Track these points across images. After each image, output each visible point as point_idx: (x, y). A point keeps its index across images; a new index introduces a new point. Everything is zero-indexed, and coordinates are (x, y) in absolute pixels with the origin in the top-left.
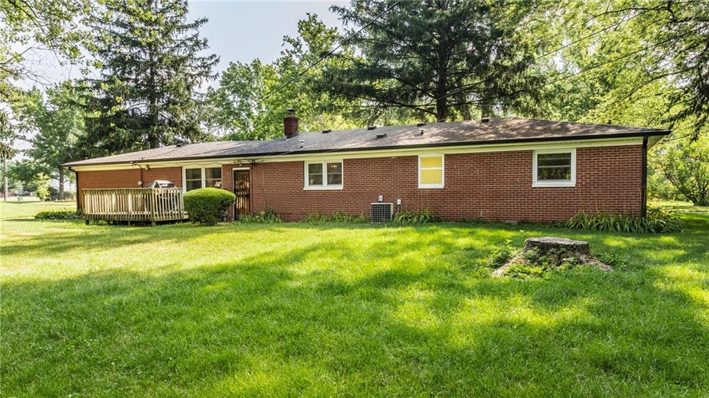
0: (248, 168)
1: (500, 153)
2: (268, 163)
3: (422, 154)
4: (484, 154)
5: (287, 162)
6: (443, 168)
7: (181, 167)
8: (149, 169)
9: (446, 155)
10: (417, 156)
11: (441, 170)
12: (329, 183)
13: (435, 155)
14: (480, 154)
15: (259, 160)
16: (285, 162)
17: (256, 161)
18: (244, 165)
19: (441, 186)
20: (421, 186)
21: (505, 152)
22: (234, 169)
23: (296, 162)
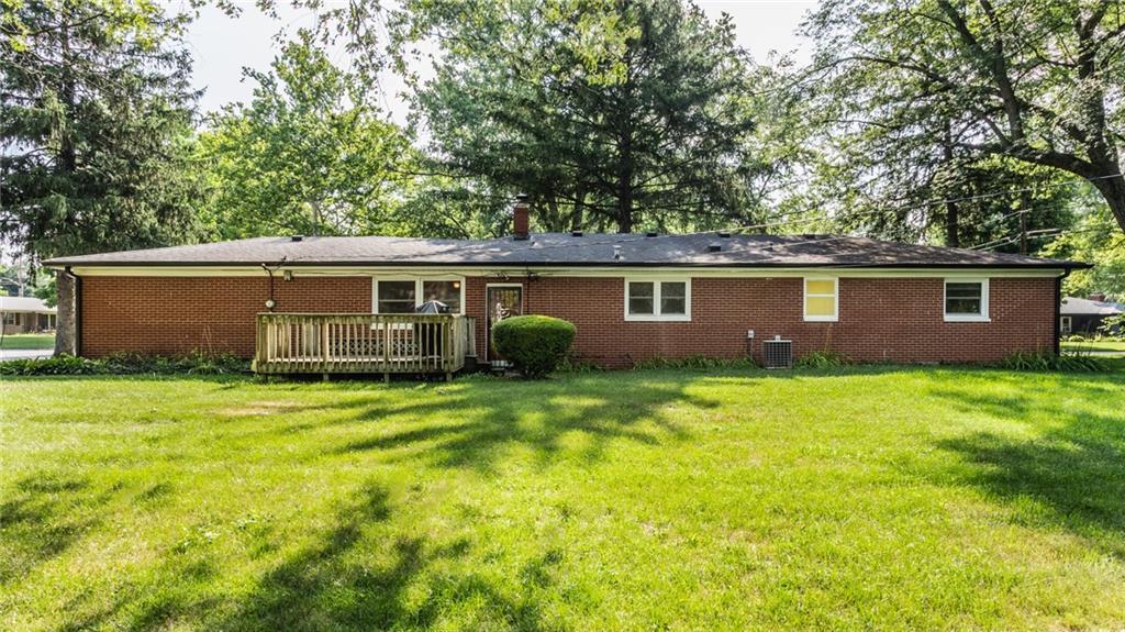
0: (520, 285)
1: (907, 279)
2: (558, 278)
3: (808, 277)
4: (891, 279)
5: (595, 278)
6: (836, 295)
7: (371, 278)
8: (292, 278)
9: (841, 279)
10: (802, 279)
11: (833, 298)
12: (663, 311)
13: (827, 278)
14: (883, 279)
15: (542, 272)
16: (591, 278)
17: (539, 274)
18: (512, 280)
19: (835, 318)
20: (807, 318)
21: (913, 279)
22: (488, 285)
23: (611, 278)
